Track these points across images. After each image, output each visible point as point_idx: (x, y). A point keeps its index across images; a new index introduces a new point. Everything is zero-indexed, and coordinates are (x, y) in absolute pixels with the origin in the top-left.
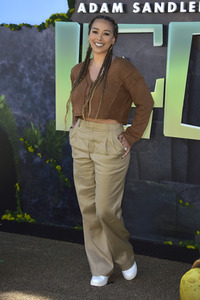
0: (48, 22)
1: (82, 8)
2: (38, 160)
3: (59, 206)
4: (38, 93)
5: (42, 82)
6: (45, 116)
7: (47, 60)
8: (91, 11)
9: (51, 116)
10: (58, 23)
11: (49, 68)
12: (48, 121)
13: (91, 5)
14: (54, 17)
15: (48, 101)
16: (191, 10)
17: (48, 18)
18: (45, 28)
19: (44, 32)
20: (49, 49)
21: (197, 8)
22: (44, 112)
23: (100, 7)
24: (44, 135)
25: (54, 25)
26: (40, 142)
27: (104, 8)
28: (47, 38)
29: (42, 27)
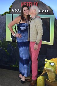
0: (4, 14)
1: (13, 10)
2: (1, 48)
3: (6, 60)
4: (1, 32)
5: (2, 29)
6: (3, 37)
7: (4, 23)
8: (15, 11)
9: (5, 37)
10: (7, 14)
11: (4, 25)
12: (4, 39)
13: (15, 10)
14: (6, 13)
15: (4, 34)
16: (40, 12)
17: (4, 13)
18: (3, 15)
19: (3, 16)
20: (4, 20)
21: (41, 11)
22: (3, 36)
23: (17, 10)
24: (2, 42)
25: (6, 14)
26: (1, 44)
27: (18, 11)
28: (4, 18)
29: (2, 15)
